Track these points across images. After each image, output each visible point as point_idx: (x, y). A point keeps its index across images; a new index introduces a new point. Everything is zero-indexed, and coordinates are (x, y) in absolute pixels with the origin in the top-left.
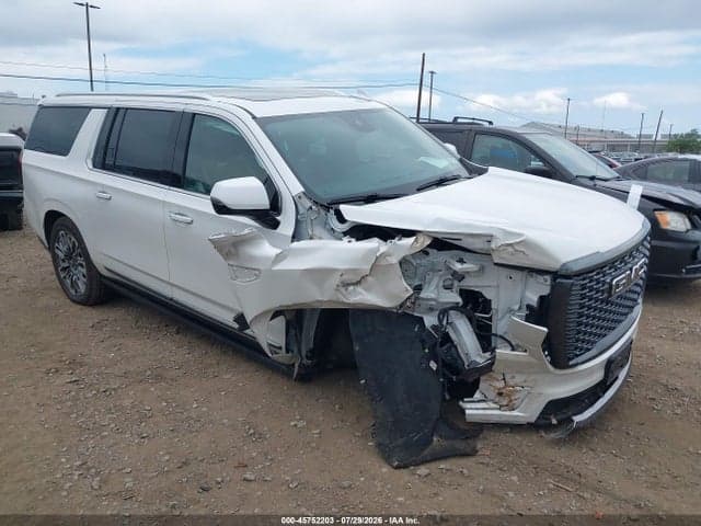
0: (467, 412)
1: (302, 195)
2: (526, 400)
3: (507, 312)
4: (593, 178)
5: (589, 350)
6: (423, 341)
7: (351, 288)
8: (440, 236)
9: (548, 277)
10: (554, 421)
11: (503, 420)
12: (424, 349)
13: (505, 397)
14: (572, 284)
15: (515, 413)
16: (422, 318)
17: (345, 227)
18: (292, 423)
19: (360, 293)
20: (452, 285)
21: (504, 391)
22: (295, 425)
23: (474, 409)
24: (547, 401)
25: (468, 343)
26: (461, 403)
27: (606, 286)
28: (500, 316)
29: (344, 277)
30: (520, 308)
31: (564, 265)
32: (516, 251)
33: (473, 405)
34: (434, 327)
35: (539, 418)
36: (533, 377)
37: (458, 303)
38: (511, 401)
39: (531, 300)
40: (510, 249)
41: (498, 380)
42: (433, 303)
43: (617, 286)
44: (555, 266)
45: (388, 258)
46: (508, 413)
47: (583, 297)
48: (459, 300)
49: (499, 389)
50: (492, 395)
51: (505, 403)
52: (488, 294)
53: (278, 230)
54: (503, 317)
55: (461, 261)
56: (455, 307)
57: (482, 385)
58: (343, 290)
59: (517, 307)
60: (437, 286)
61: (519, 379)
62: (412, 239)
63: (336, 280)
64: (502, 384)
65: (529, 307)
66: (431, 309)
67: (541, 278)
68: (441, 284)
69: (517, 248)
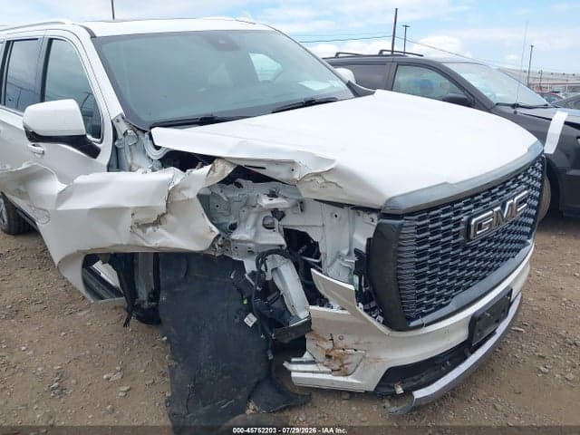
0: (293, 375)
1: (120, 118)
2: (362, 365)
3: (336, 257)
4: (515, 106)
5: (442, 306)
6: (240, 291)
7: (150, 229)
8: (243, 164)
9: (374, 216)
10: (400, 390)
11: (337, 386)
12: (243, 299)
13: (336, 361)
14: (401, 226)
15: (349, 379)
16: (241, 264)
17: (160, 154)
18: (105, 377)
19: (162, 235)
20: (273, 223)
21: (332, 354)
22: (108, 379)
23: (302, 372)
24: (387, 367)
25: (292, 294)
26: (286, 364)
27: (462, 227)
28: (329, 261)
29: (136, 217)
30: (349, 254)
31: (390, 200)
32: (326, 182)
33: (300, 367)
34: (253, 274)
35: (378, 385)
36: (366, 339)
37: (281, 246)
38: (343, 366)
39: (360, 244)
40: (319, 180)
41: (324, 340)
42: (251, 245)
43: (480, 226)
44: (378, 202)
45: (184, 192)
46: (341, 379)
47: (420, 242)
48: (282, 241)
49: (327, 351)
50: (320, 357)
51: (337, 367)
52: (315, 236)
53: (97, 160)
54: (332, 264)
55: (273, 195)
56: (277, 251)
57: (309, 345)
58: (139, 231)
59: (345, 252)
60: (255, 225)
61: (349, 340)
62: (207, 168)
63: (127, 221)
64: (329, 346)
65: (357, 252)
66: (251, 252)
67: (367, 217)
68: (261, 222)
69: (328, 178)
